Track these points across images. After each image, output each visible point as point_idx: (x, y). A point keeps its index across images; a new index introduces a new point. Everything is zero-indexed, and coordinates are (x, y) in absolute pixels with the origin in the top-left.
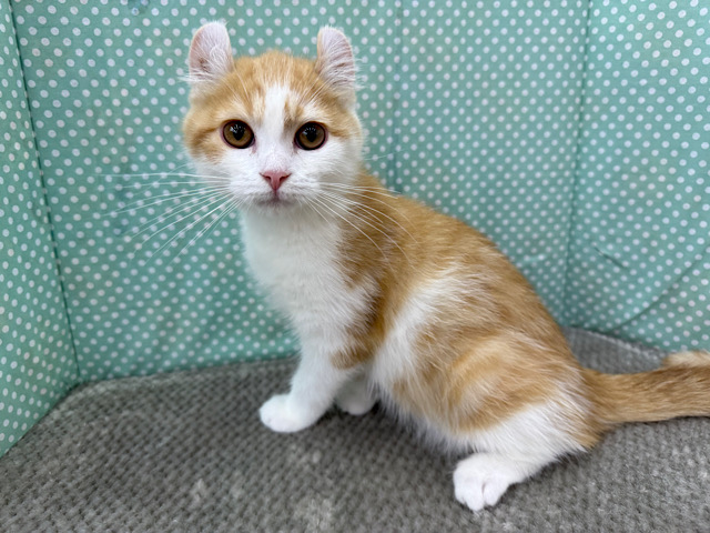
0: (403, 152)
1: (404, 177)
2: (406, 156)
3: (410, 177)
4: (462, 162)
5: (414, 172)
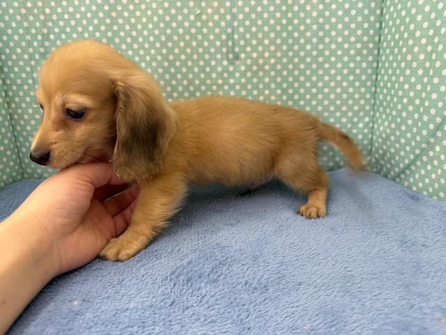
0: (238, 26)
1: (240, 47)
2: (241, 30)
3: (245, 46)
4: (285, 35)
5: (248, 43)
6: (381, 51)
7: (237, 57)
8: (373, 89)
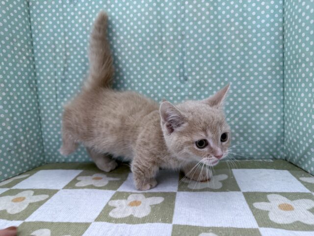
0: (187, 59)
1: (188, 72)
2: (189, 62)
3: (191, 72)
5: (193, 70)
6: (285, 72)
7: (186, 79)
8: (282, 98)
